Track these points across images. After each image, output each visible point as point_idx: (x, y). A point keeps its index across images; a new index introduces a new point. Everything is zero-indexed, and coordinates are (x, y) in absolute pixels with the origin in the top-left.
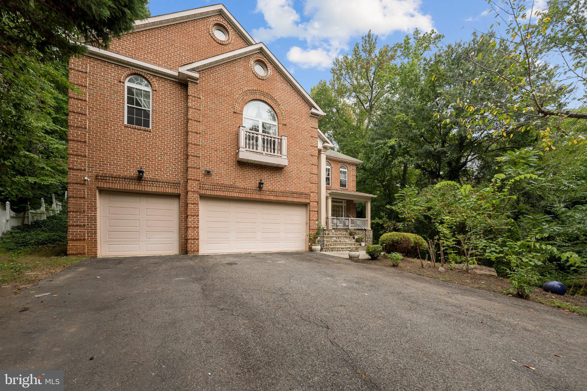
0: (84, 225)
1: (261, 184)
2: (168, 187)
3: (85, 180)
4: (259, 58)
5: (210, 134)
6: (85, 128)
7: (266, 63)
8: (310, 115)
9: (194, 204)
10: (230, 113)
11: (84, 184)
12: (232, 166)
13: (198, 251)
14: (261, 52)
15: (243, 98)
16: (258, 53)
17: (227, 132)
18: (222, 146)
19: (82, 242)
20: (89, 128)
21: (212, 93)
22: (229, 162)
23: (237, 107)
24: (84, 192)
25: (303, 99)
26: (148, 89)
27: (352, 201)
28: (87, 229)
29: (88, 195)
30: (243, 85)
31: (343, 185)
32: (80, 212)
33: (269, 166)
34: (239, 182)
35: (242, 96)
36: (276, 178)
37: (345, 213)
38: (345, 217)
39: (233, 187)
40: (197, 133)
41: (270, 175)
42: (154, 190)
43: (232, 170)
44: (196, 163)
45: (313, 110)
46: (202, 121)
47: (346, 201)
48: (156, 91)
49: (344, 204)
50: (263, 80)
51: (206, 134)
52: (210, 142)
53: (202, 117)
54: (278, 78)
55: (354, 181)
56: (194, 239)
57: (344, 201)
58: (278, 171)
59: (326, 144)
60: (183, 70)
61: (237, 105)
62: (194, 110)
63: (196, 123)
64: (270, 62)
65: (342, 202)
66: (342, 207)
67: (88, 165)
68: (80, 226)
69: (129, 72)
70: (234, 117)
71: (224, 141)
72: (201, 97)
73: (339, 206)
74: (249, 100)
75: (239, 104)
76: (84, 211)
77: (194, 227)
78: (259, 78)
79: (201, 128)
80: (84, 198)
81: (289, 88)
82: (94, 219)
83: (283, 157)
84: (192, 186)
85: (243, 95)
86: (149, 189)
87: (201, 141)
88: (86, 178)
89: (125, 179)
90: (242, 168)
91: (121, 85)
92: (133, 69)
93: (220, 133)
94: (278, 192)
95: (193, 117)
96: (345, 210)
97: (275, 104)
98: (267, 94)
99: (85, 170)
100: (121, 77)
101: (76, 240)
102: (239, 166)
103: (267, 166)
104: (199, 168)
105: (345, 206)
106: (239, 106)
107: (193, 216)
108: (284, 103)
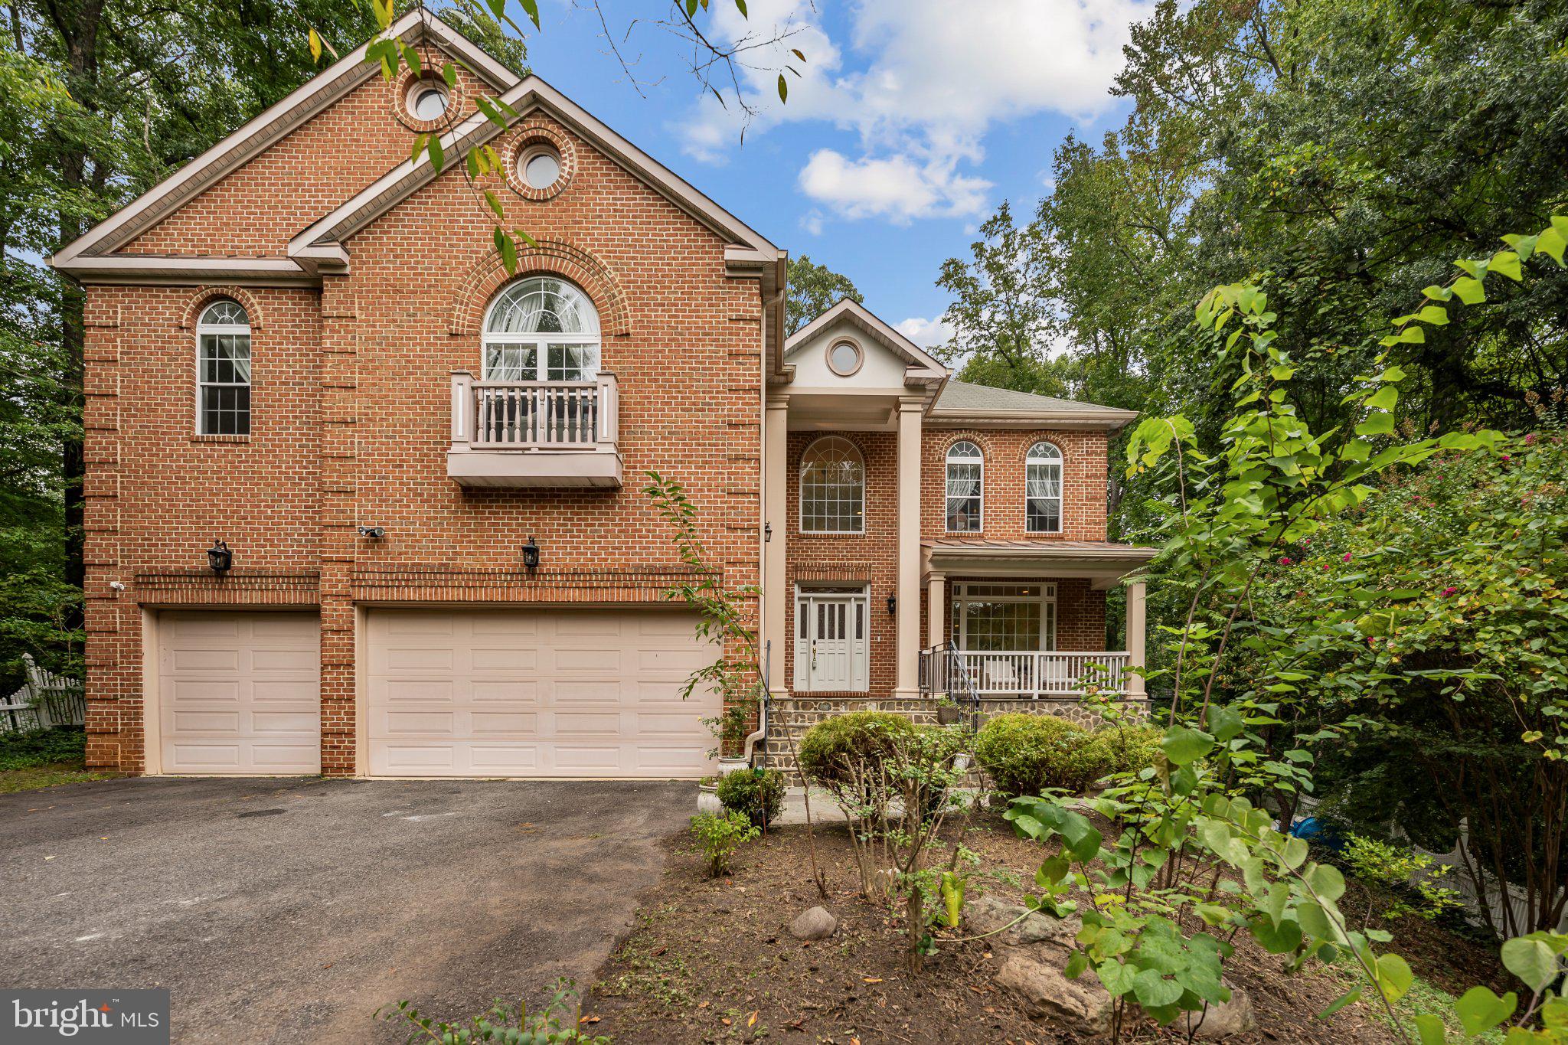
0: (115, 699)
1: (531, 551)
2: (288, 589)
3: (115, 590)
4: (530, 133)
5: (381, 420)
6: (115, 462)
7: (555, 140)
8: (727, 274)
9: (338, 632)
10: (440, 339)
11: (114, 599)
12: (447, 507)
13: (351, 768)
14: (538, 110)
15: (480, 281)
16: (529, 115)
17: (430, 403)
18: (415, 449)
19: (112, 737)
20: (123, 460)
21: (388, 292)
22: (435, 496)
23: (458, 317)
24: (114, 618)
25: (697, 222)
26: (244, 329)
27: (1088, 581)
28: (121, 708)
29: (121, 623)
30: (479, 240)
31: (1042, 520)
32: (108, 667)
33: (566, 489)
34: (468, 554)
35: (474, 278)
36: (593, 525)
37: (1049, 631)
38: (1049, 648)
39: (448, 572)
40: (346, 423)
41: (571, 519)
42: (256, 598)
43: (445, 518)
44: (343, 512)
45: (733, 254)
46: (360, 385)
47: (1054, 585)
48: (259, 328)
49: (1044, 600)
50: (545, 201)
51: (370, 420)
52: (382, 443)
53: (361, 373)
54: (601, 175)
55: (1095, 499)
56: (339, 734)
57: (1044, 587)
58: (601, 502)
59: (914, 373)
60: (299, 248)
61: (458, 311)
62: (337, 358)
63: (343, 393)
64: (572, 133)
65: (1035, 592)
66: (1035, 609)
67: (122, 551)
68: (109, 700)
69: (198, 297)
70: (453, 350)
71: (423, 432)
72: (357, 313)
73: (1022, 607)
74: (499, 282)
75: (467, 305)
76: (115, 664)
77: (340, 699)
78: (531, 200)
79: (356, 406)
80: (115, 632)
81: (640, 200)
82: (135, 682)
83: (600, 449)
84: (334, 579)
85: (479, 273)
86: (243, 598)
87: (355, 442)
88: (114, 584)
89: (191, 576)
90: (475, 507)
91: (184, 337)
92: (207, 287)
93: (409, 408)
94: (596, 573)
95: (336, 378)
96: (1050, 623)
97: (588, 270)
98: (558, 244)
99: (115, 565)
100: (181, 317)
101: (102, 733)
102: (469, 501)
103: (559, 489)
104: (352, 525)
105: (1050, 606)
106: (465, 311)
107: (338, 666)
108: (621, 258)
